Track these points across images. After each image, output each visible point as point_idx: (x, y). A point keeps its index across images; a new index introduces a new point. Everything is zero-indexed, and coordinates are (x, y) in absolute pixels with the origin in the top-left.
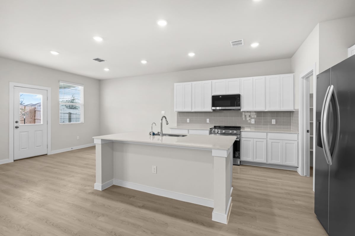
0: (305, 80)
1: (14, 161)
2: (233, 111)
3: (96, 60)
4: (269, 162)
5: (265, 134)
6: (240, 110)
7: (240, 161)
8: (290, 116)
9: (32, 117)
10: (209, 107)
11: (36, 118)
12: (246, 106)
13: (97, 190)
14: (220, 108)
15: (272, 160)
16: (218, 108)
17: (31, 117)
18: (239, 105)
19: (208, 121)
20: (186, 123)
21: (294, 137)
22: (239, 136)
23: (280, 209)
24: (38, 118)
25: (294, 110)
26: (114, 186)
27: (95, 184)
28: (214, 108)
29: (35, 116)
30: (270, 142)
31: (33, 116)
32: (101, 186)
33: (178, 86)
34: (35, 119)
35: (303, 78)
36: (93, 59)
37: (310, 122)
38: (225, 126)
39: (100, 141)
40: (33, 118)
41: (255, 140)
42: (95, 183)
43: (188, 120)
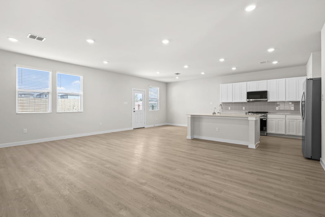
2: (263, 102)
3: (176, 74)
4: (287, 133)
5: (285, 116)
6: (267, 101)
7: (267, 134)
10: (244, 99)
12: (271, 98)
13: (188, 139)
14: (253, 100)
15: (289, 132)
16: (251, 100)
18: (266, 98)
19: (244, 108)
20: (228, 110)
22: (266, 117)
27: (187, 136)
28: (248, 100)
30: (287, 121)
32: (191, 137)
33: (223, 87)
38: (256, 112)
39: (190, 116)
41: (277, 120)
43: (229, 108)
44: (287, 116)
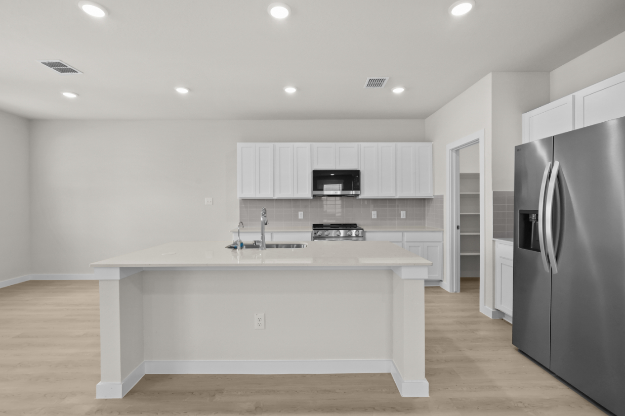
0: (454, 153)
3: (51, 65)
5: (400, 234)
6: (358, 196)
8: (424, 206)
10: (306, 191)
12: (368, 190)
13: (106, 399)
18: (357, 188)
19: (301, 215)
21: (436, 236)
23: (471, 350)
25: (433, 197)
26: (149, 379)
27: (99, 384)
28: (314, 193)
32: (121, 386)
35: (452, 150)
36: (45, 63)
37: (460, 214)
38: (331, 224)
39: (118, 271)
42: (99, 380)
44: (406, 234)
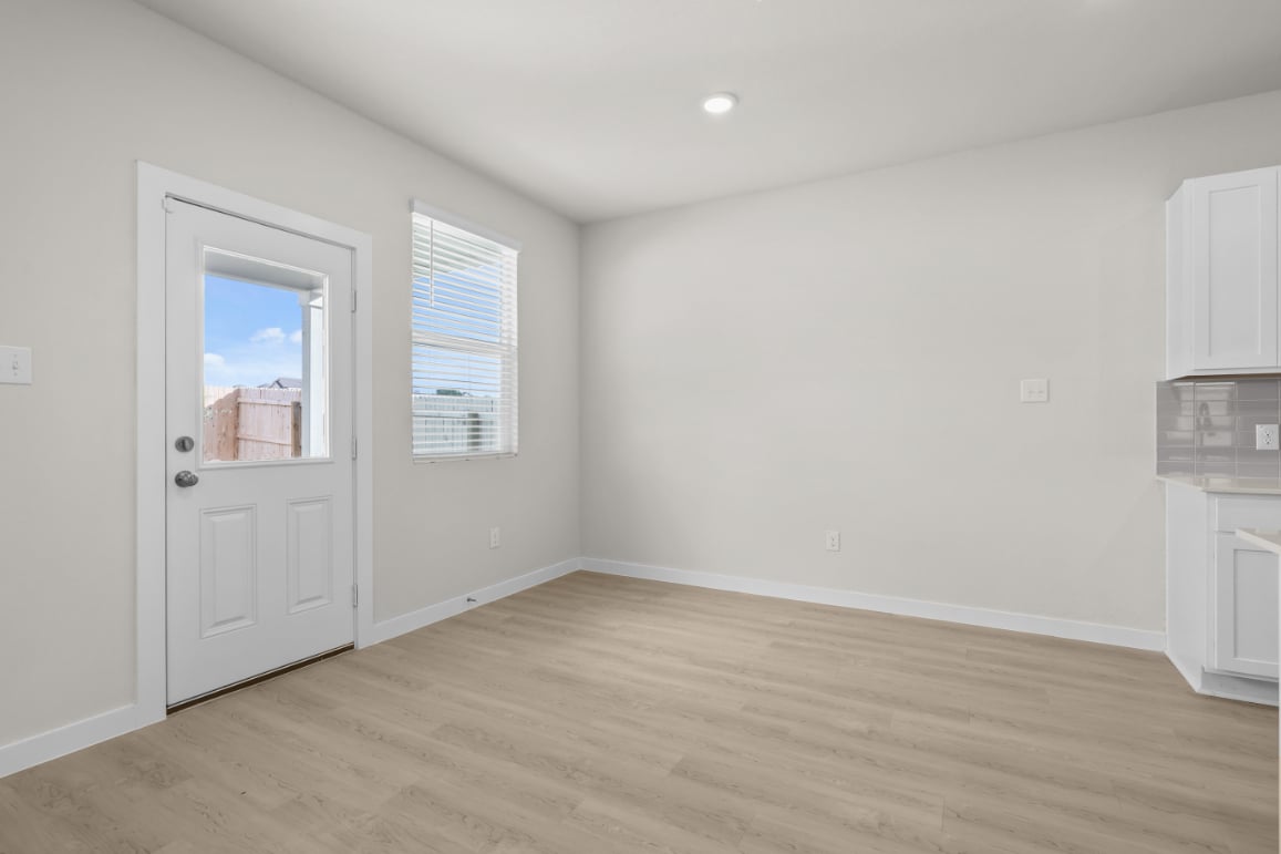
1: (171, 711)
9: (227, 428)
11: (242, 432)
17: (224, 430)
24: (250, 432)
29: (236, 427)
31: (231, 426)
34: (238, 439)
40: (230, 434)
